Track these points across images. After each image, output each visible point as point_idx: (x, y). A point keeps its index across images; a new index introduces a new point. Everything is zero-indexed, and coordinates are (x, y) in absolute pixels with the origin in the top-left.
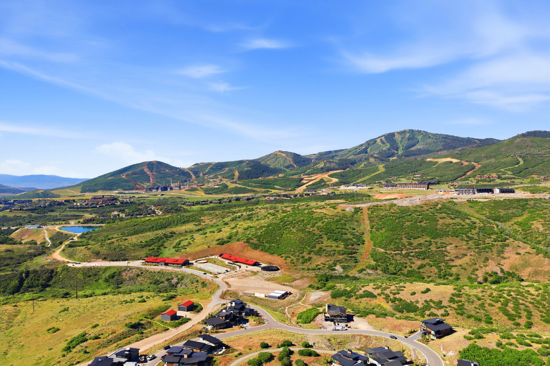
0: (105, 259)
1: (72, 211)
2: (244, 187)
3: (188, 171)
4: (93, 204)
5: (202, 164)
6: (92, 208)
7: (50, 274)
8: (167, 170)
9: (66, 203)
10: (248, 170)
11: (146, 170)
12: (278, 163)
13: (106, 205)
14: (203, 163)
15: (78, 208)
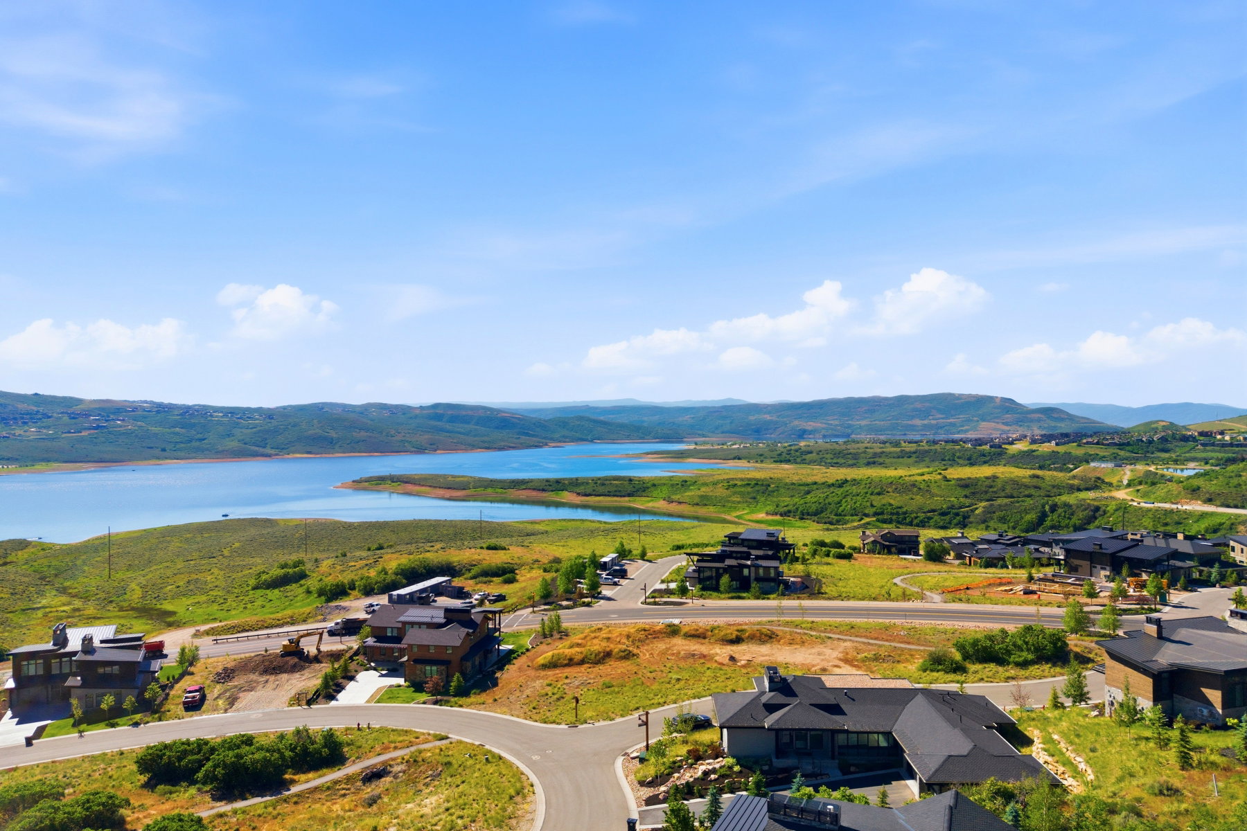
0: (1209, 501)
7: (1091, 513)
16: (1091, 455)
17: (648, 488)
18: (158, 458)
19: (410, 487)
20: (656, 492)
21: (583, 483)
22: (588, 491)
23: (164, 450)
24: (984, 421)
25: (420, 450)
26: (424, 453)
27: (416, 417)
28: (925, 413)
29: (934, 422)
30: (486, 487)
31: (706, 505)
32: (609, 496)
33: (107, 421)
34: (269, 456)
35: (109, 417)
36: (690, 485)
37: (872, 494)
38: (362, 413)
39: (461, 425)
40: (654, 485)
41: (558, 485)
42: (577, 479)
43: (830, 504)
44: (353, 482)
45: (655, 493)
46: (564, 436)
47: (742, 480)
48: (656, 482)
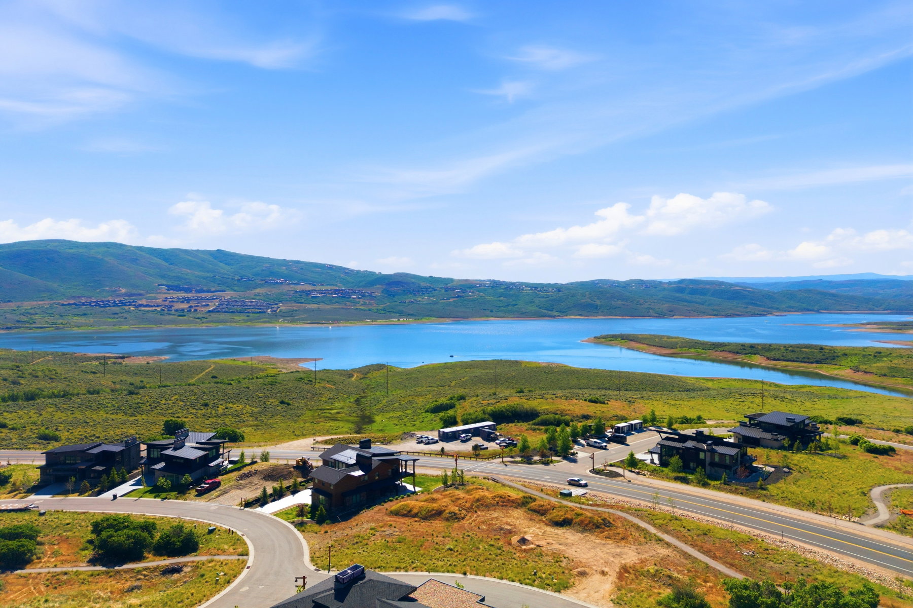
17: (838, 357)
18: (487, 316)
19: (633, 344)
20: (846, 361)
21: (775, 349)
22: (777, 357)
23: (492, 311)
25: (661, 315)
26: (664, 318)
27: (664, 289)
30: (690, 348)
31: (894, 376)
32: (797, 361)
33: (464, 293)
34: (554, 317)
35: (465, 290)
36: (883, 356)
38: (625, 287)
39: (698, 296)
40: (845, 355)
41: (752, 349)
42: (770, 345)
44: (595, 338)
45: (844, 362)
46: (790, 307)
48: (847, 352)
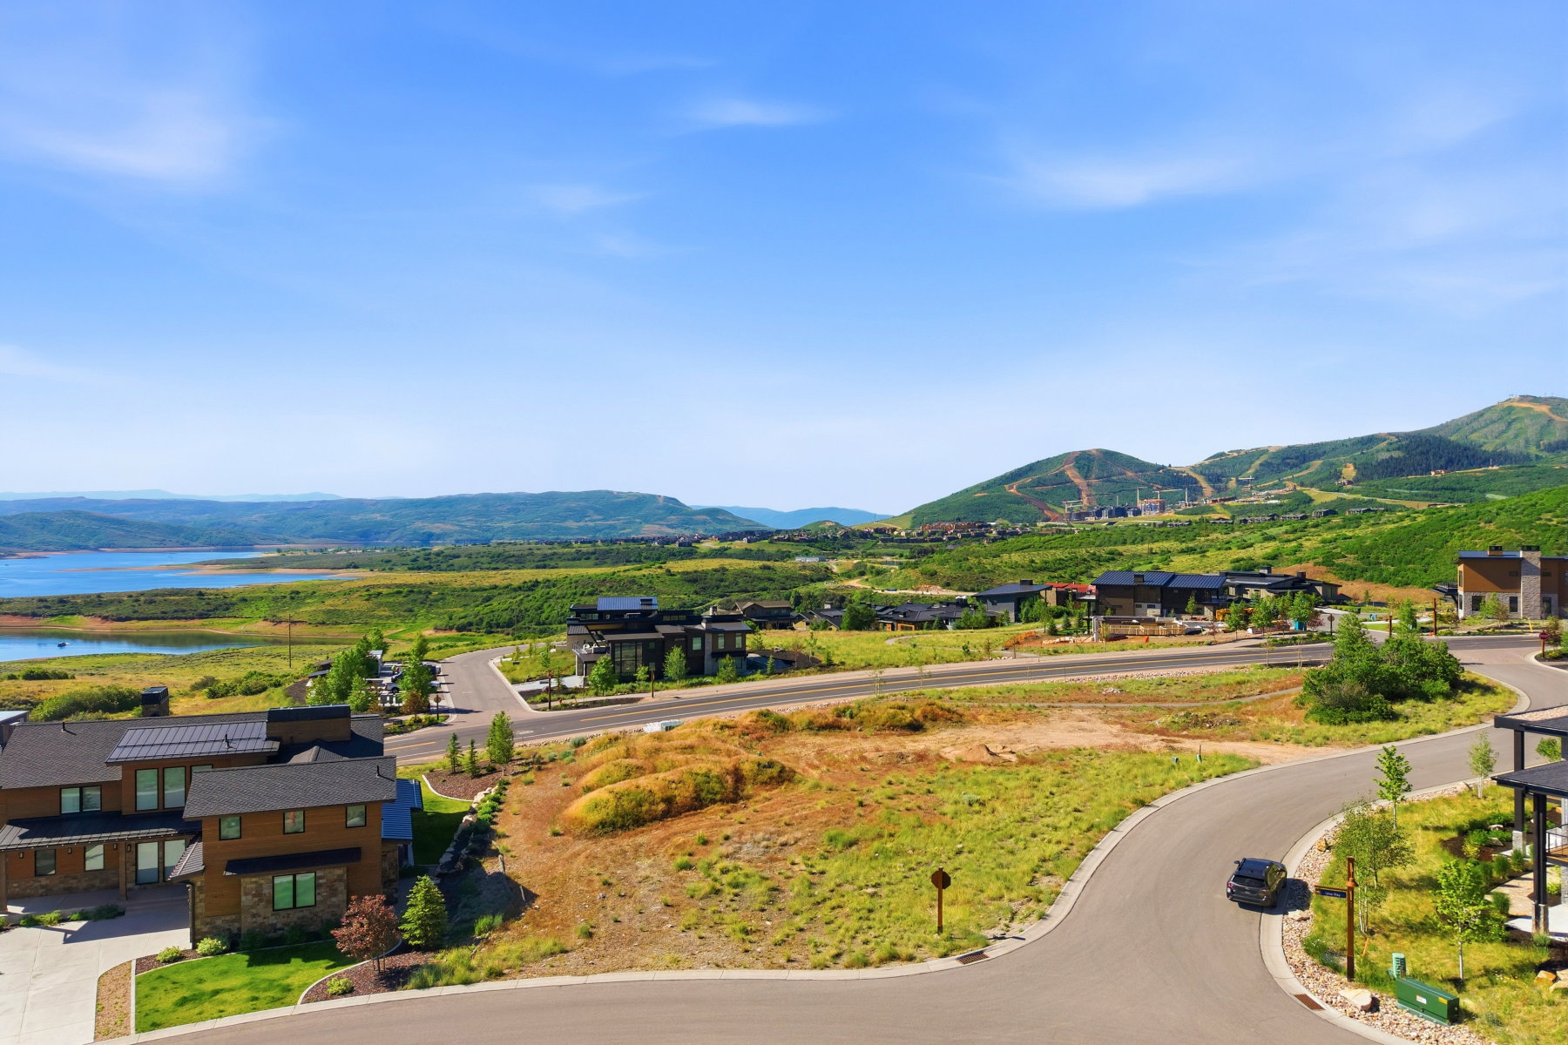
0: (947, 585)
1: (888, 547)
2: (1366, 498)
3: (1192, 474)
4: (934, 533)
5: (1236, 454)
6: (932, 541)
8: (1130, 474)
9: (877, 535)
10: (1391, 457)
11: (1072, 473)
12: (1516, 436)
13: (963, 536)
14: (1238, 451)
15: (902, 541)
16: (783, 552)
17: (233, 604)
20: (249, 610)
21: (111, 602)
22: (124, 614)
24: (647, 522)
28: (580, 514)
29: (591, 524)
31: (337, 623)
32: (164, 618)
36: (305, 598)
37: (582, 595)
40: (244, 600)
41: (65, 606)
42: (99, 596)
43: (527, 610)
45: (247, 612)
47: (388, 586)
48: (246, 595)
